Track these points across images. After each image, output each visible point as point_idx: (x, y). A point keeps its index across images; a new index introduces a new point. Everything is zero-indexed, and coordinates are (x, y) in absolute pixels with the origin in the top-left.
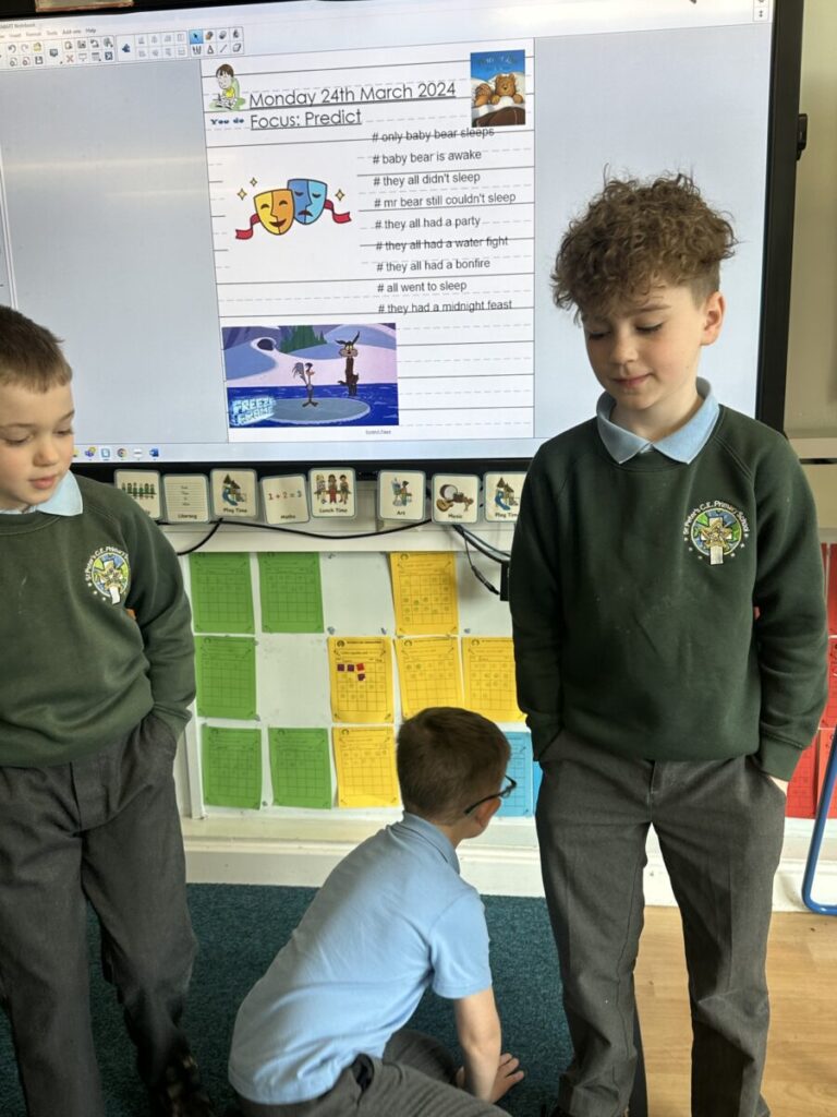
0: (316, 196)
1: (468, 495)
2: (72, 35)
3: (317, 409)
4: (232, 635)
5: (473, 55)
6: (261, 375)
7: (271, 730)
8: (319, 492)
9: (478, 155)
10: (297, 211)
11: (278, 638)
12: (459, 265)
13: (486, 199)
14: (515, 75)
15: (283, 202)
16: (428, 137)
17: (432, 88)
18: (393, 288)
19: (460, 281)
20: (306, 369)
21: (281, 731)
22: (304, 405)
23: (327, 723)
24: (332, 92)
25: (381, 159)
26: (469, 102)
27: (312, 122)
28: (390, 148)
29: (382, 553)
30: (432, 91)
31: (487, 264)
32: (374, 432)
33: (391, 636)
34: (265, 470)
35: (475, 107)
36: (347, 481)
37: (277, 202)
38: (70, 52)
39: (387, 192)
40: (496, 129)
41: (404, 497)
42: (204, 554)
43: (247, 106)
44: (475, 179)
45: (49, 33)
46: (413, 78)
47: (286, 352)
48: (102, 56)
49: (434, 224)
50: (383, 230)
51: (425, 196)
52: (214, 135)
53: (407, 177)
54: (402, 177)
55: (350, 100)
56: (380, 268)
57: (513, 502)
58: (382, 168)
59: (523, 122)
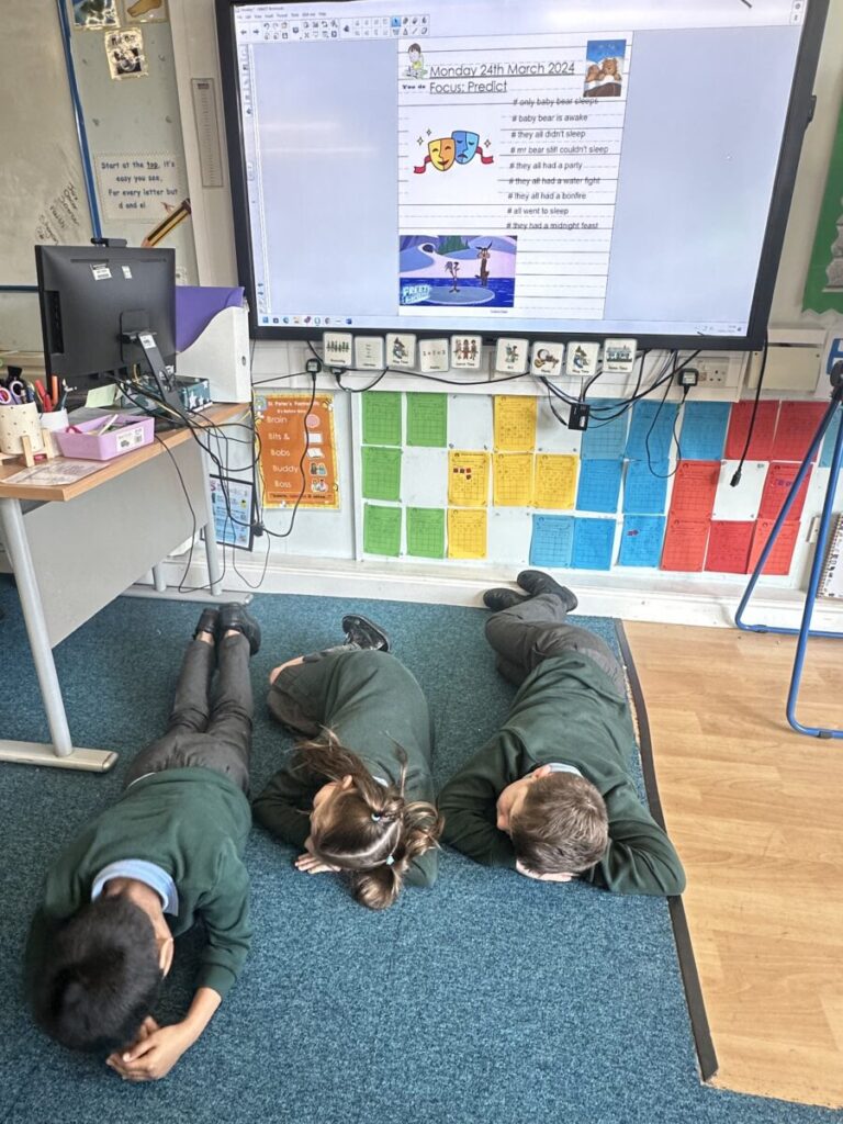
0: (471, 144)
1: (556, 357)
2: (309, 17)
3: (459, 294)
4: (387, 447)
5: (589, 42)
6: (423, 270)
7: (408, 508)
8: (456, 352)
9: (586, 117)
11: (417, 450)
12: (564, 196)
13: (588, 149)
14: (618, 59)
15: (448, 148)
16: (552, 103)
17: (558, 66)
18: (516, 212)
19: (564, 207)
20: (454, 266)
21: (415, 509)
23: (445, 506)
24: (488, 67)
25: (518, 118)
26: (583, 78)
27: (472, 89)
28: (525, 111)
29: (489, 395)
30: (558, 69)
31: (584, 196)
32: (495, 312)
33: (490, 451)
34: (422, 335)
35: (587, 81)
36: (476, 344)
37: (444, 148)
38: (307, 30)
39: (520, 142)
40: (599, 99)
41: (512, 357)
42: (372, 392)
43: (428, 76)
44: (582, 135)
45: (293, 15)
46: (545, 58)
47: (441, 254)
48: (329, 35)
49: (550, 166)
50: (515, 169)
51: (546, 146)
52: (404, 97)
53: (535, 132)
54: (531, 131)
55: (500, 73)
56: (510, 196)
57: (585, 363)
58: (519, 125)
59: (619, 95)
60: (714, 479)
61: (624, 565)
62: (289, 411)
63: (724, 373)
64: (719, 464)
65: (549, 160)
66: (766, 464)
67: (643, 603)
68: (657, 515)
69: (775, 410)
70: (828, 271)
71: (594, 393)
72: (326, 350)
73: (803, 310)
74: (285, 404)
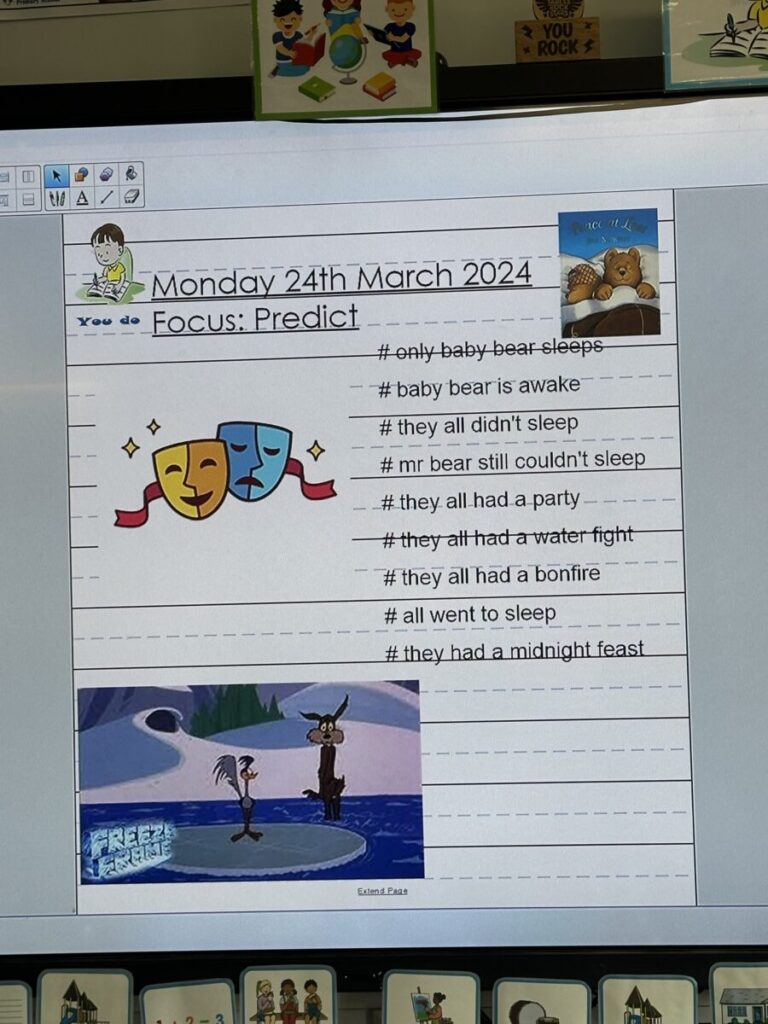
0: (272, 452)
5: (563, 217)
6: (151, 780)
9: (575, 384)
10: (234, 479)
12: (541, 575)
13: (591, 460)
15: (208, 462)
16: (482, 353)
19: (543, 604)
20: (240, 767)
22: (235, 838)
24: (305, 275)
25: (394, 390)
26: (557, 296)
27: (267, 325)
28: (412, 371)
30: (488, 276)
31: (595, 574)
32: (373, 892)
35: (567, 302)
36: (318, 992)
37: (196, 462)
39: (404, 447)
40: (606, 341)
43: (146, 295)
46: (455, 254)
47: (201, 735)
49: (493, 502)
50: (396, 512)
51: (476, 454)
52: (82, 345)
53: (442, 421)
54: (432, 420)
55: (338, 287)
56: (389, 579)
58: (395, 405)
59: (657, 331)
65: (490, 486)
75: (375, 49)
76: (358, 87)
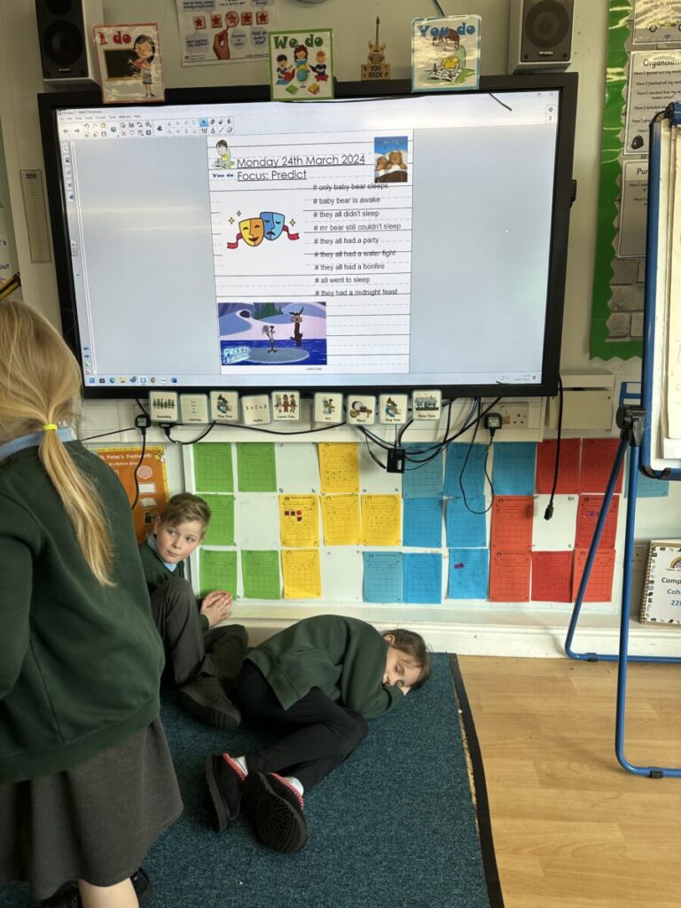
0: (278, 223)
1: (369, 408)
2: (126, 119)
3: (277, 354)
4: (219, 493)
5: (376, 139)
6: (242, 333)
7: (243, 552)
8: (277, 406)
9: (378, 200)
10: (266, 232)
11: (248, 495)
12: (366, 267)
13: (383, 226)
14: (402, 151)
15: (257, 226)
16: (348, 188)
17: (350, 158)
18: (323, 281)
19: (366, 277)
20: (270, 329)
21: (249, 552)
22: (269, 352)
23: (278, 547)
24: (288, 159)
25: (318, 201)
26: (373, 168)
27: (276, 177)
28: (324, 195)
29: (314, 443)
30: (350, 160)
31: (383, 266)
32: (311, 369)
33: (318, 493)
34: (244, 391)
35: (377, 170)
36: (295, 399)
37: (253, 226)
38: (124, 130)
39: (322, 222)
40: (389, 184)
41: (329, 409)
42: (203, 443)
43: (235, 166)
45: (110, 117)
46: (339, 152)
47: (257, 319)
48: (144, 133)
49: (351, 241)
50: (319, 244)
51: (345, 224)
52: (215, 184)
53: (334, 213)
54: (331, 212)
55: (300, 164)
56: (317, 268)
57: (396, 412)
58: (319, 206)
59: (406, 181)
60: (529, 512)
61: (453, 597)
62: (121, 464)
63: (525, 416)
64: (532, 499)
66: (576, 497)
67: (476, 637)
68: (480, 548)
69: (577, 447)
70: (608, 324)
71: (409, 438)
72: (152, 407)
73: (591, 358)
74: (117, 457)
75: (313, 74)
76: (306, 89)
